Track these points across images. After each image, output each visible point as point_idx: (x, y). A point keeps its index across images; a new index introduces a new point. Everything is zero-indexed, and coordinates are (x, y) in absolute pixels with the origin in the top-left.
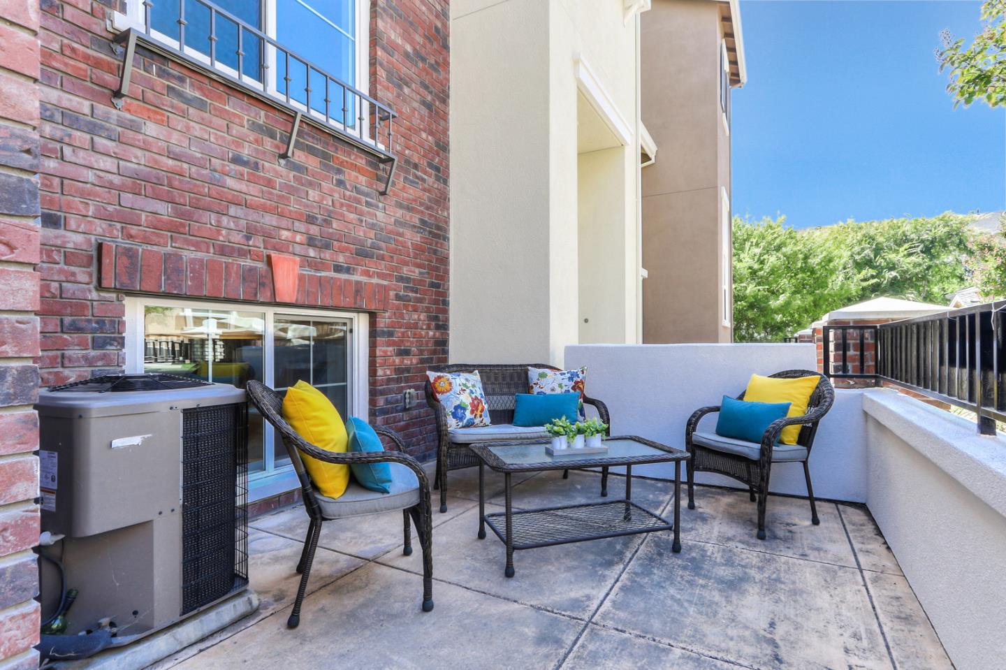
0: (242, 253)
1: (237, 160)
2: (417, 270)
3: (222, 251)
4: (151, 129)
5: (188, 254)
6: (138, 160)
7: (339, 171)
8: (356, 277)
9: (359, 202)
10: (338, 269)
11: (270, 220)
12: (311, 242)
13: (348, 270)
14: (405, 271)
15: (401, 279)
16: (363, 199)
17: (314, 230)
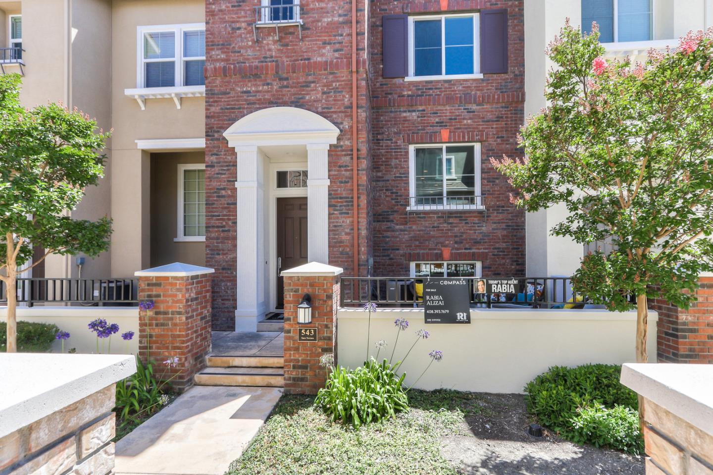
0: (435, 249)
1: (433, 227)
2: (504, 244)
3: (430, 249)
4: (414, 227)
5: (422, 251)
6: (412, 234)
7: (465, 220)
8: (473, 251)
9: (474, 227)
10: (466, 249)
11: (442, 240)
12: (456, 243)
13: (470, 249)
14: (497, 245)
15: (496, 248)
16: (476, 225)
17: (457, 239)
